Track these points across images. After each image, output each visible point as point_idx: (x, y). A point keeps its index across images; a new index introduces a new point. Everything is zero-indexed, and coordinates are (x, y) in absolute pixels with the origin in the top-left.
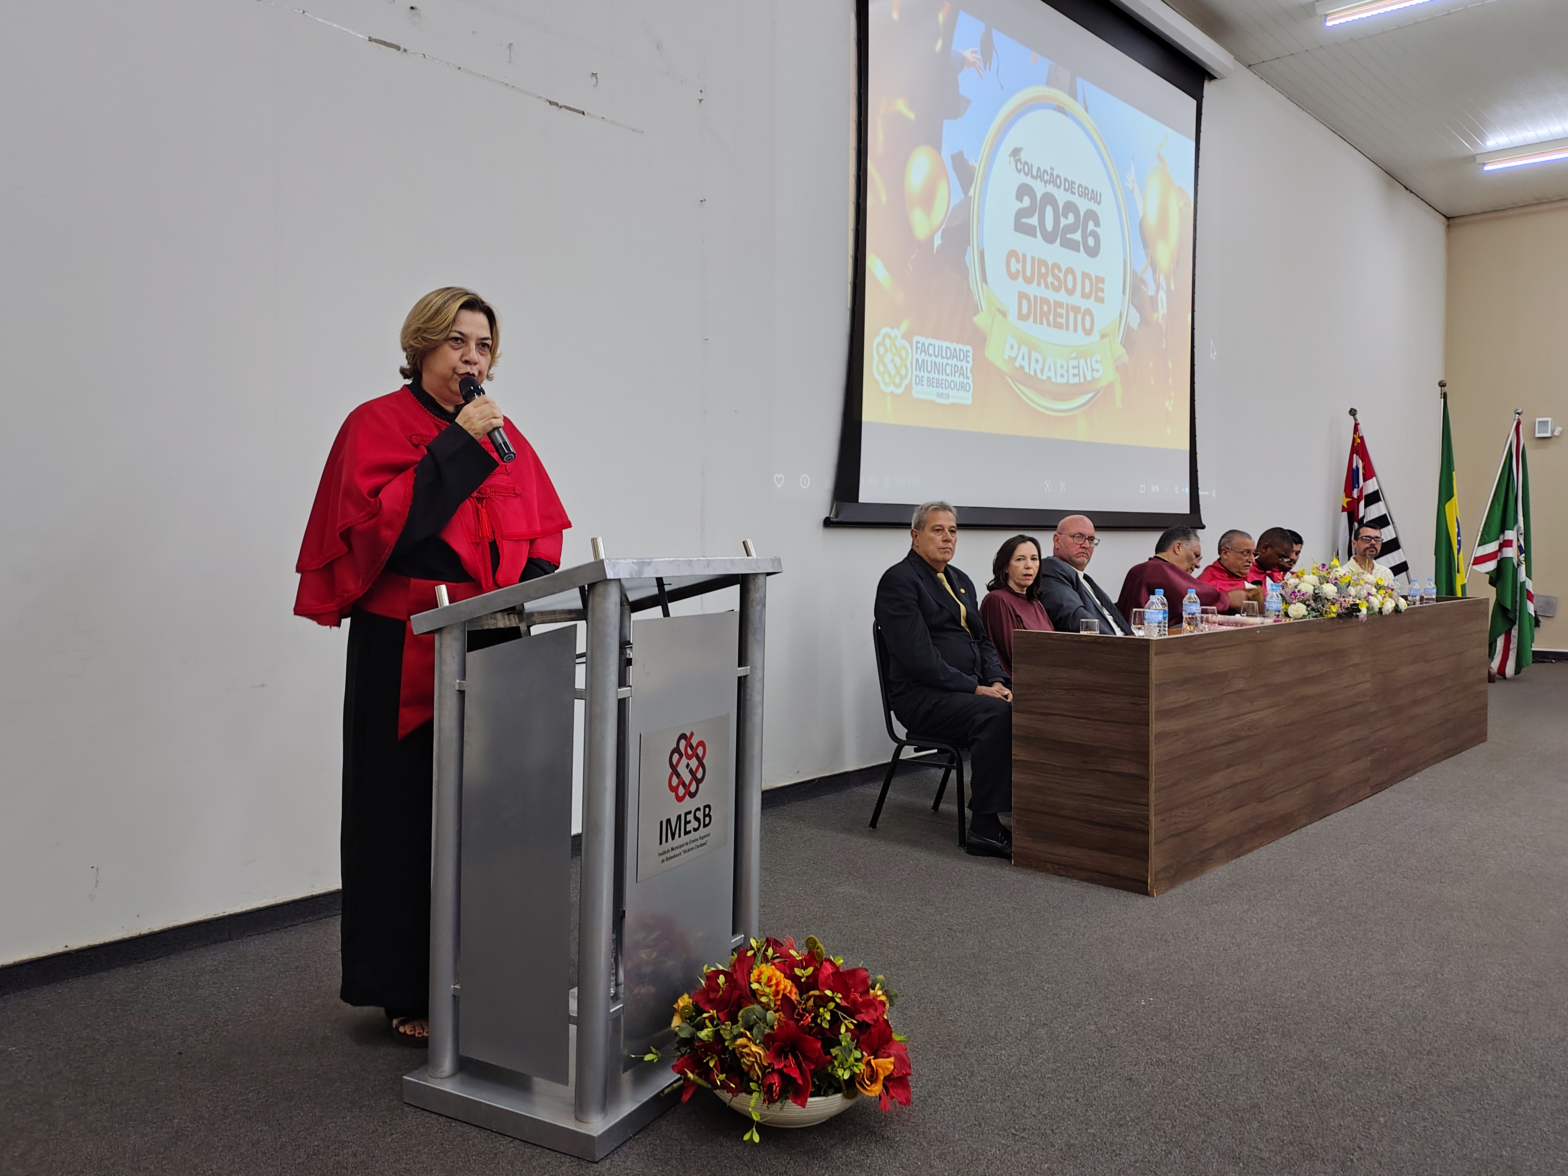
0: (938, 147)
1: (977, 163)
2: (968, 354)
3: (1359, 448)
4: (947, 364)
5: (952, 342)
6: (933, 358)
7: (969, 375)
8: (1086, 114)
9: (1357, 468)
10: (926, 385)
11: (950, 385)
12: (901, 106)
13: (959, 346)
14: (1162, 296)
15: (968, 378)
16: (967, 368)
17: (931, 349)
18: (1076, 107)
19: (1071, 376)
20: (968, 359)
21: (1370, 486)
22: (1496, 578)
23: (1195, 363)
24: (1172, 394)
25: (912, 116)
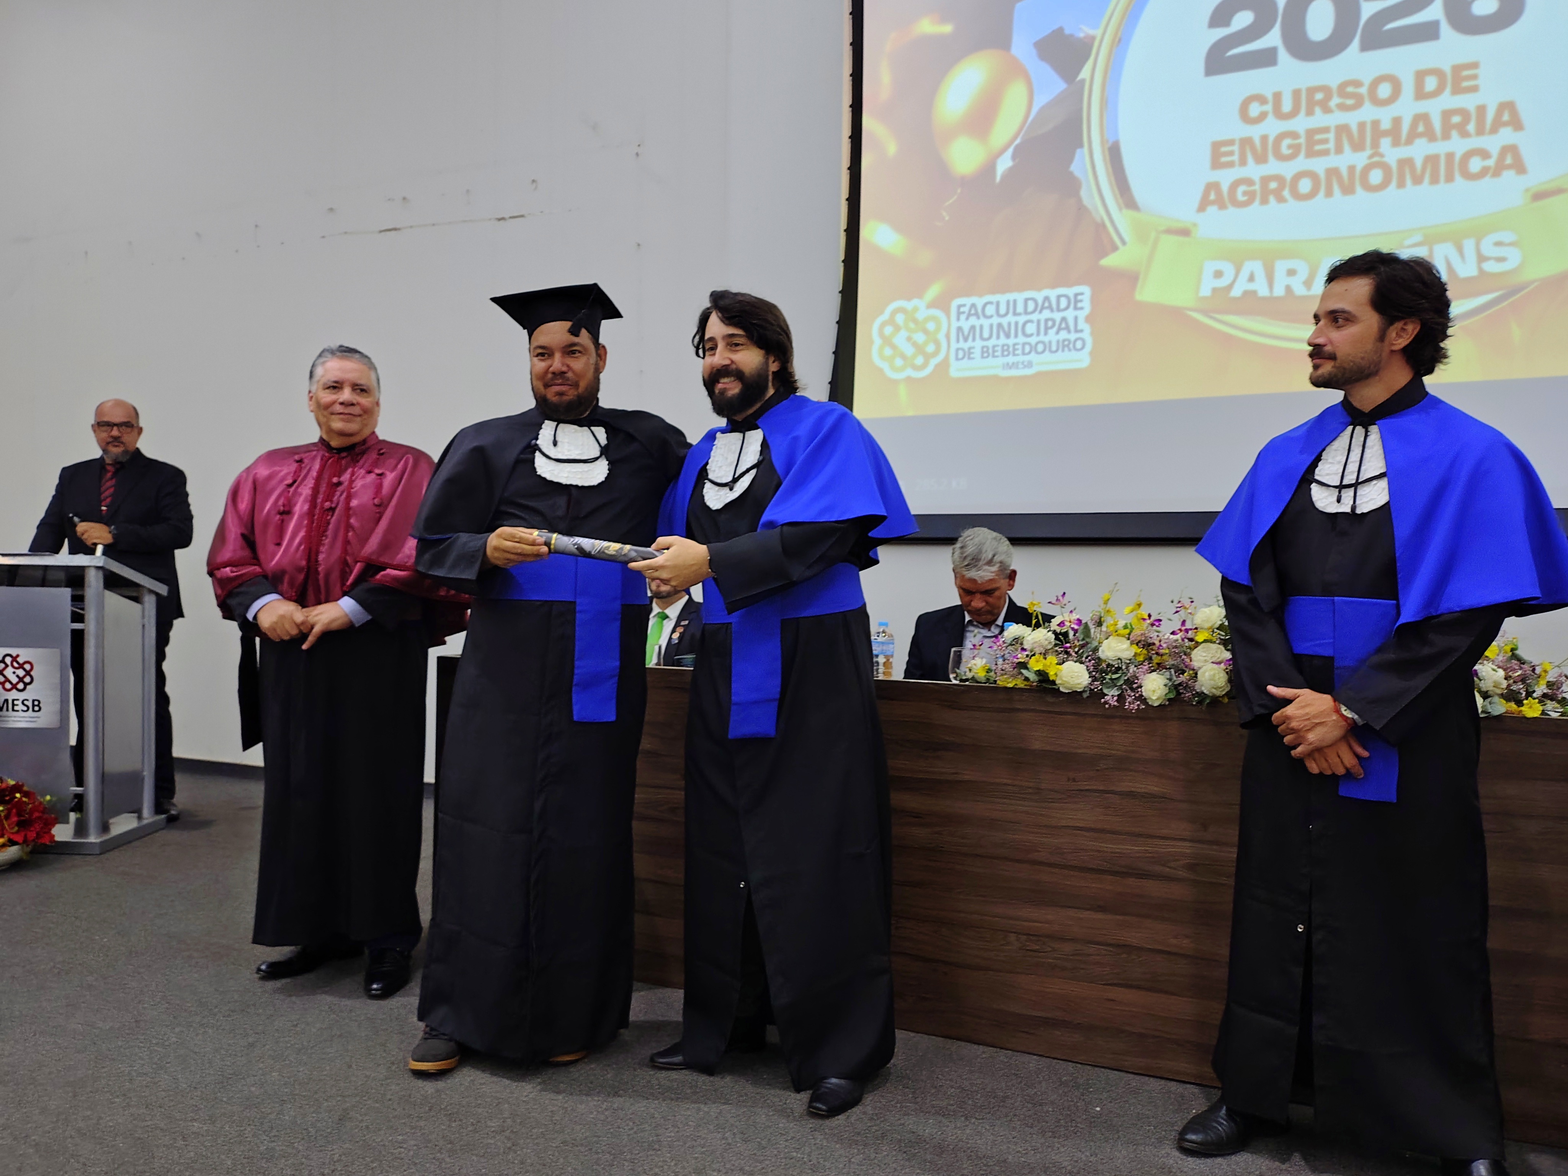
2: (1079, 297)
4: (1025, 322)
5: (1039, 289)
11: (1035, 348)
15: (1081, 331)
16: (1076, 318)
17: (991, 307)
20: (1079, 305)
25: (947, 29)
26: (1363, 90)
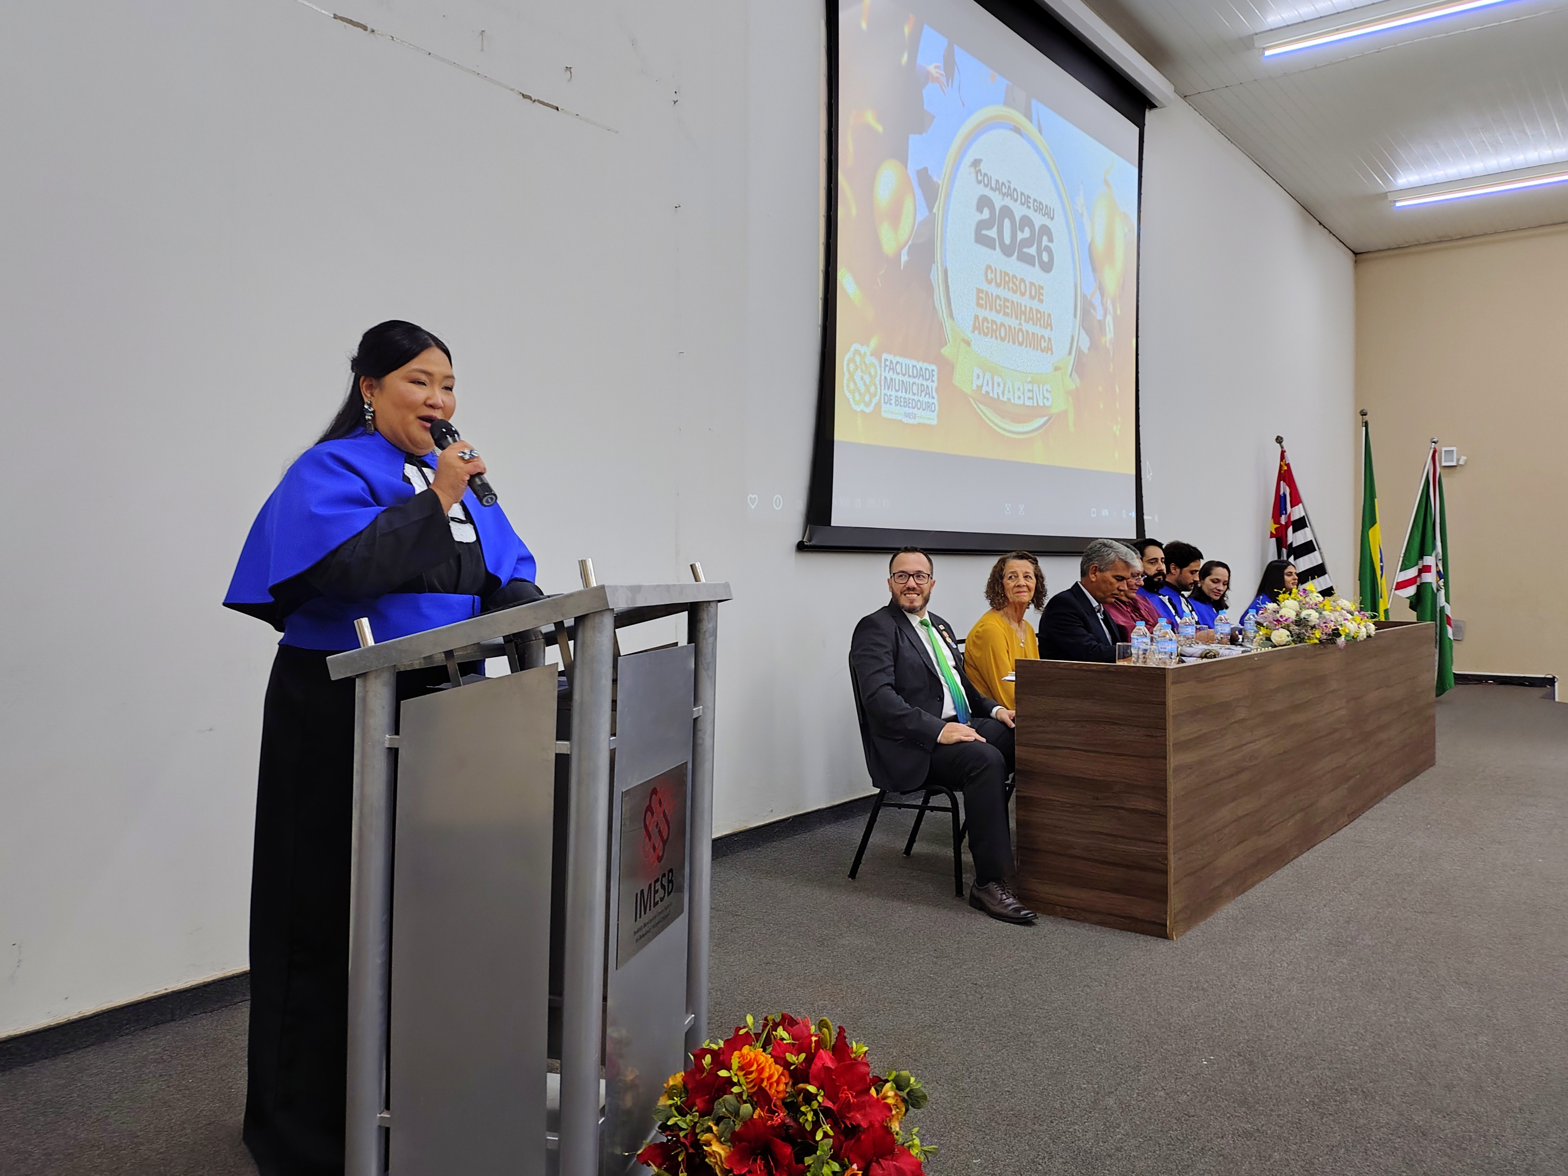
0: (904, 161)
1: (941, 179)
2: (934, 373)
3: (1286, 475)
4: (914, 383)
5: (918, 361)
6: (901, 377)
7: (935, 395)
8: (1039, 134)
9: (1285, 495)
10: (894, 404)
11: (916, 405)
12: (870, 118)
13: (925, 365)
14: (1109, 319)
15: (933, 398)
16: (932, 387)
17: (898, 366)
18: (1031, 128)
19: (1026, 399)
20: (934, 379)
21: (1297, 513)
22: (1416, 603)
23: (1140, 388)
24: (1119, 419)
25: (880, 129)
26: (1017, 283)
